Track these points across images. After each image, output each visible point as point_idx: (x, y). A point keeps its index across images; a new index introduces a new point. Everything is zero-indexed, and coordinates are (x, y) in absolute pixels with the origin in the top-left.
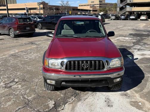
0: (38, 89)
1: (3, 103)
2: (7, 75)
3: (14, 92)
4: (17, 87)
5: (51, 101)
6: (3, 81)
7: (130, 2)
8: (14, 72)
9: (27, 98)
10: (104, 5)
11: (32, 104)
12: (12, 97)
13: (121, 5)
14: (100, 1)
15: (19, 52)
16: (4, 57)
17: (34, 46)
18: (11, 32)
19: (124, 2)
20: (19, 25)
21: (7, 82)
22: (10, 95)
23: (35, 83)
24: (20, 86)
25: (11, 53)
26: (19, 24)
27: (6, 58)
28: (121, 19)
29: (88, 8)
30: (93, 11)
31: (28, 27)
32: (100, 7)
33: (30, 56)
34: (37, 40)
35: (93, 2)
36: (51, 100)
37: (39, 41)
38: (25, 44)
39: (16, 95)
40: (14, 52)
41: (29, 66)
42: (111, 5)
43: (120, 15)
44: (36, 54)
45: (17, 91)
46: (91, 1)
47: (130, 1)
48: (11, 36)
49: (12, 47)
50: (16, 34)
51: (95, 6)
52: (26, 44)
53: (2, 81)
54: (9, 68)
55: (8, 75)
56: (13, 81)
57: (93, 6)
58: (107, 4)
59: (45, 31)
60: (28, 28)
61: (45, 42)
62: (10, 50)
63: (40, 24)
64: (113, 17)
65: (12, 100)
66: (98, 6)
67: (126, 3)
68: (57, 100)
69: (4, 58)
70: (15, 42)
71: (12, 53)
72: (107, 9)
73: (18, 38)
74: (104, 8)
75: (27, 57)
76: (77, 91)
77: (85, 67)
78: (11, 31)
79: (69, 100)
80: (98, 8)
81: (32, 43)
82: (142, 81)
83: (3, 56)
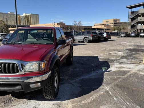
10: (119, 24)
13: (132, 24)
14: (114, 21)
19: (135, 21)
28: (131, 37)
29: (102, 27)
30: (107, 29)
32: (114, 26)
35: (108, 22)
42: (125, 24)
43: (130, 33)
46: (105, 21)
47: (141, 19)
51: (109, 25)
57: (107, 25)
58: (121, 23)
64: (124, 35)
66: (113, 25)
67: (137, 22)
72: (121, 27)
74: (118, 26)
80: (113, 27)
82: (92, 92)
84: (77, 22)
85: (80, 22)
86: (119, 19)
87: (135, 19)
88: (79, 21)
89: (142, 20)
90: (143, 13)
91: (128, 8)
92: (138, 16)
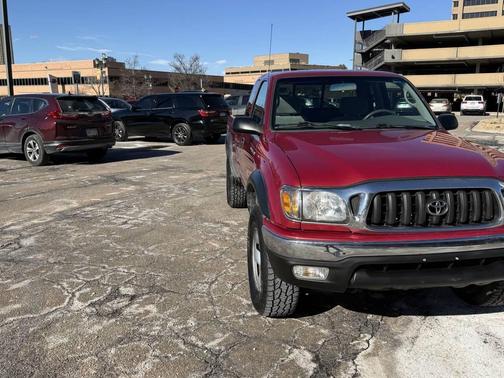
0: (224, 313)
1: (121, 367)
2: (81, 277)
3: (143, 330)
4: (141, 310)
5: (296, 351)
6: (77, 294)
7: (393, 61)
8: (104, 267)
9: (200, 344)
11: (230, 363)
12: (143, 345)
14: (291, 60)
15: (84, 207)
16: (36, 221)
17: (129, 189)
18: (30, 146)
19: (374, 61)
20: (64, 121)
21: (97, 299)
22: (131, 340)
23: (202, 297)
24: (152, 308)
25: (57, 210)
26: (63, 118)
27: (47, 223)
31: (91, 128)
33: (130, 215)
34: (128, 169)
35: (272, 62)
36: (295, 347)
37: (136, 173)
38: (90, 181)
39: (155, 338)
40: (64, 208)
41: (146, 245)
44: (148, 210)
45: (152, 325)
46: (262, 59)
47: (393, 57)
48: (31, 158)
49: (50, 191)
50: (48, 152)
52: (95, 183)
53: (73, 295)
54: (75, 253)
55: (84, 276)
56: (116, 294)
59: (139, 145)
60: (92, 133)
61: (157, 176)
62: (47, 201)
63: (120, 123)
65: (148, 355)
67: (381, 64)
68: (315, 345)
69: (39, 224)
70: (52, 177)
71: (59, 209)
73: (56, 167)
75: (122, 220)
76: (370, 317)
77: (438, 213)
78: (31, 142)
79: (359, 344)
81: (115, 179)
83: (30, 219)
84: (184, 60)
85: (197, 58)
86: (307, 56)
87: (375, 54)
88: (193, 55)
89: (397, 60)
90: (398, 37)
91: (353, 17)
92: (384, 45)
